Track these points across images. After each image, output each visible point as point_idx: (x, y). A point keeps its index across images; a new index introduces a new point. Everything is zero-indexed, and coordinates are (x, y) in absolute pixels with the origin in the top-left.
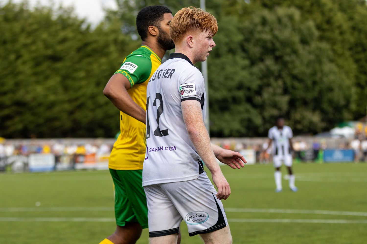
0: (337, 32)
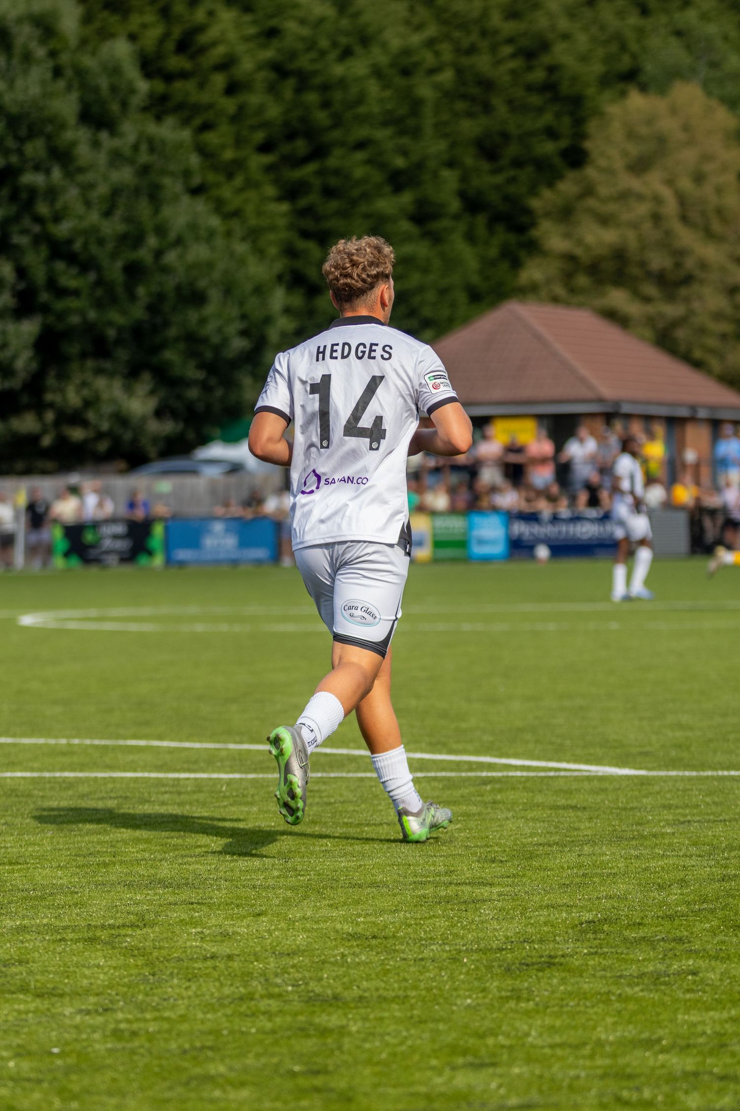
0: (219, 80)
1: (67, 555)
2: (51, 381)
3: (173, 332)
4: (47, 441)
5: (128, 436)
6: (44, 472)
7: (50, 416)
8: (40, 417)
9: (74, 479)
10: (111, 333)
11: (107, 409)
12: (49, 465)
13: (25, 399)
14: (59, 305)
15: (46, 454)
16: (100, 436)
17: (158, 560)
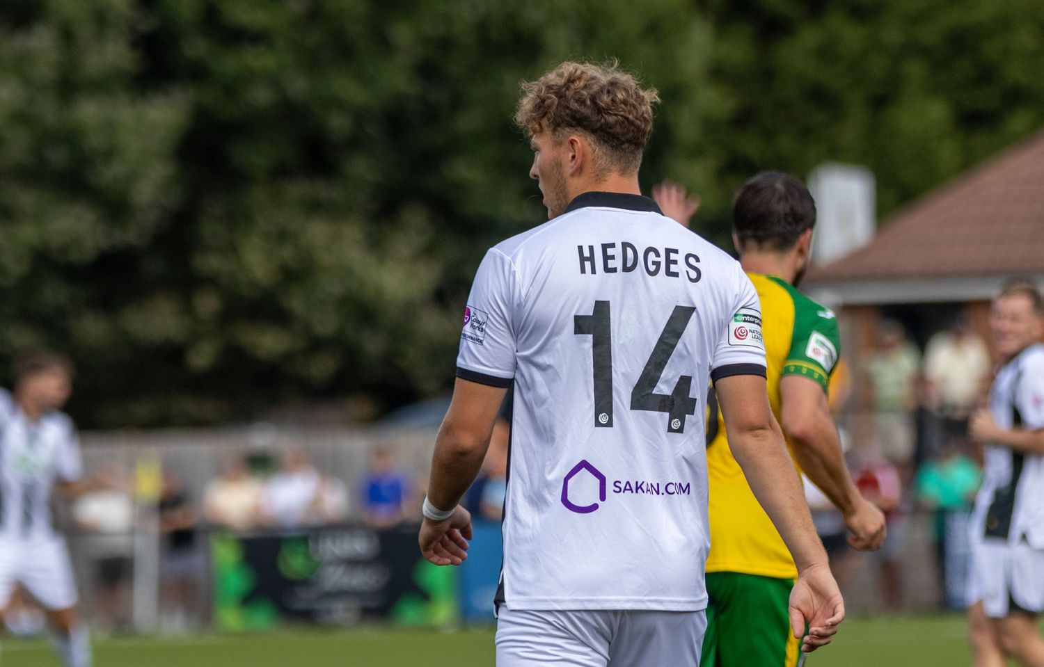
1: (248, 600)
2: (210, 228)
3: (469, 122)
4: (202, 357)
5: (373, 345)
6: (198, 424)
7: (208, 304)
8: (188, 308)
9: (261, 439)
10: (338, 124)
11: (331, 287)
12: (208, 408)
13: (154, 266)
14: (230, 63)
15: (201, 385)
16: (316, 345)
17: (443, 612)
